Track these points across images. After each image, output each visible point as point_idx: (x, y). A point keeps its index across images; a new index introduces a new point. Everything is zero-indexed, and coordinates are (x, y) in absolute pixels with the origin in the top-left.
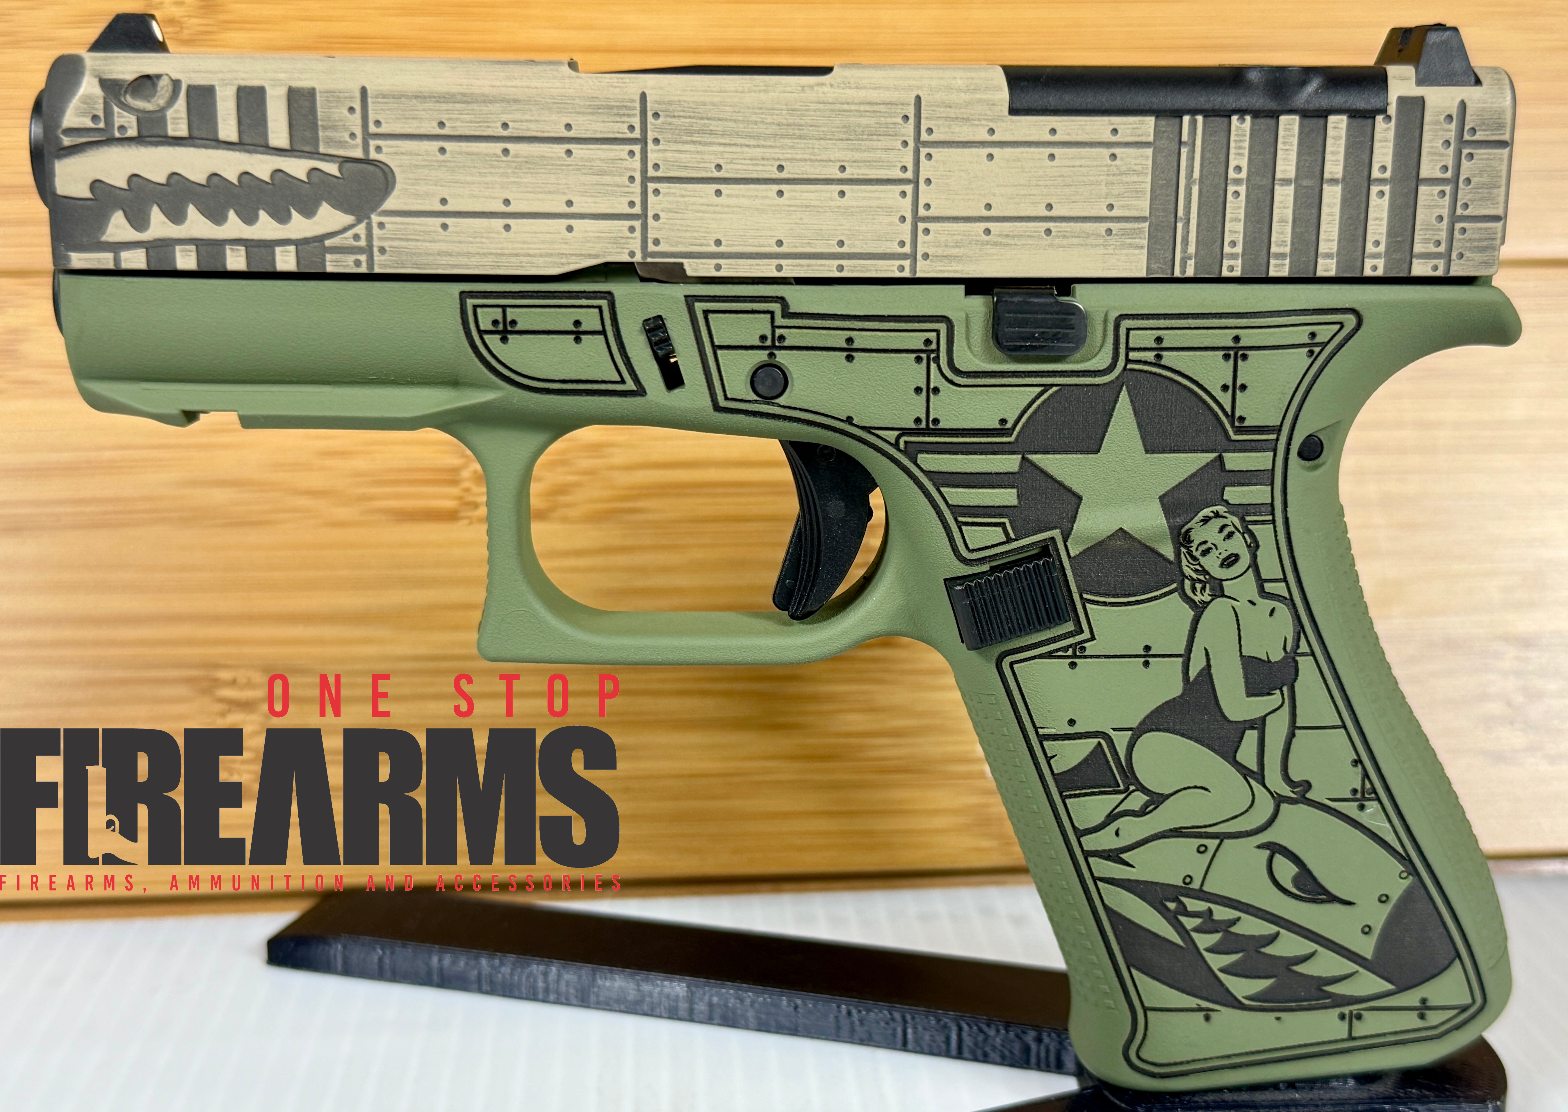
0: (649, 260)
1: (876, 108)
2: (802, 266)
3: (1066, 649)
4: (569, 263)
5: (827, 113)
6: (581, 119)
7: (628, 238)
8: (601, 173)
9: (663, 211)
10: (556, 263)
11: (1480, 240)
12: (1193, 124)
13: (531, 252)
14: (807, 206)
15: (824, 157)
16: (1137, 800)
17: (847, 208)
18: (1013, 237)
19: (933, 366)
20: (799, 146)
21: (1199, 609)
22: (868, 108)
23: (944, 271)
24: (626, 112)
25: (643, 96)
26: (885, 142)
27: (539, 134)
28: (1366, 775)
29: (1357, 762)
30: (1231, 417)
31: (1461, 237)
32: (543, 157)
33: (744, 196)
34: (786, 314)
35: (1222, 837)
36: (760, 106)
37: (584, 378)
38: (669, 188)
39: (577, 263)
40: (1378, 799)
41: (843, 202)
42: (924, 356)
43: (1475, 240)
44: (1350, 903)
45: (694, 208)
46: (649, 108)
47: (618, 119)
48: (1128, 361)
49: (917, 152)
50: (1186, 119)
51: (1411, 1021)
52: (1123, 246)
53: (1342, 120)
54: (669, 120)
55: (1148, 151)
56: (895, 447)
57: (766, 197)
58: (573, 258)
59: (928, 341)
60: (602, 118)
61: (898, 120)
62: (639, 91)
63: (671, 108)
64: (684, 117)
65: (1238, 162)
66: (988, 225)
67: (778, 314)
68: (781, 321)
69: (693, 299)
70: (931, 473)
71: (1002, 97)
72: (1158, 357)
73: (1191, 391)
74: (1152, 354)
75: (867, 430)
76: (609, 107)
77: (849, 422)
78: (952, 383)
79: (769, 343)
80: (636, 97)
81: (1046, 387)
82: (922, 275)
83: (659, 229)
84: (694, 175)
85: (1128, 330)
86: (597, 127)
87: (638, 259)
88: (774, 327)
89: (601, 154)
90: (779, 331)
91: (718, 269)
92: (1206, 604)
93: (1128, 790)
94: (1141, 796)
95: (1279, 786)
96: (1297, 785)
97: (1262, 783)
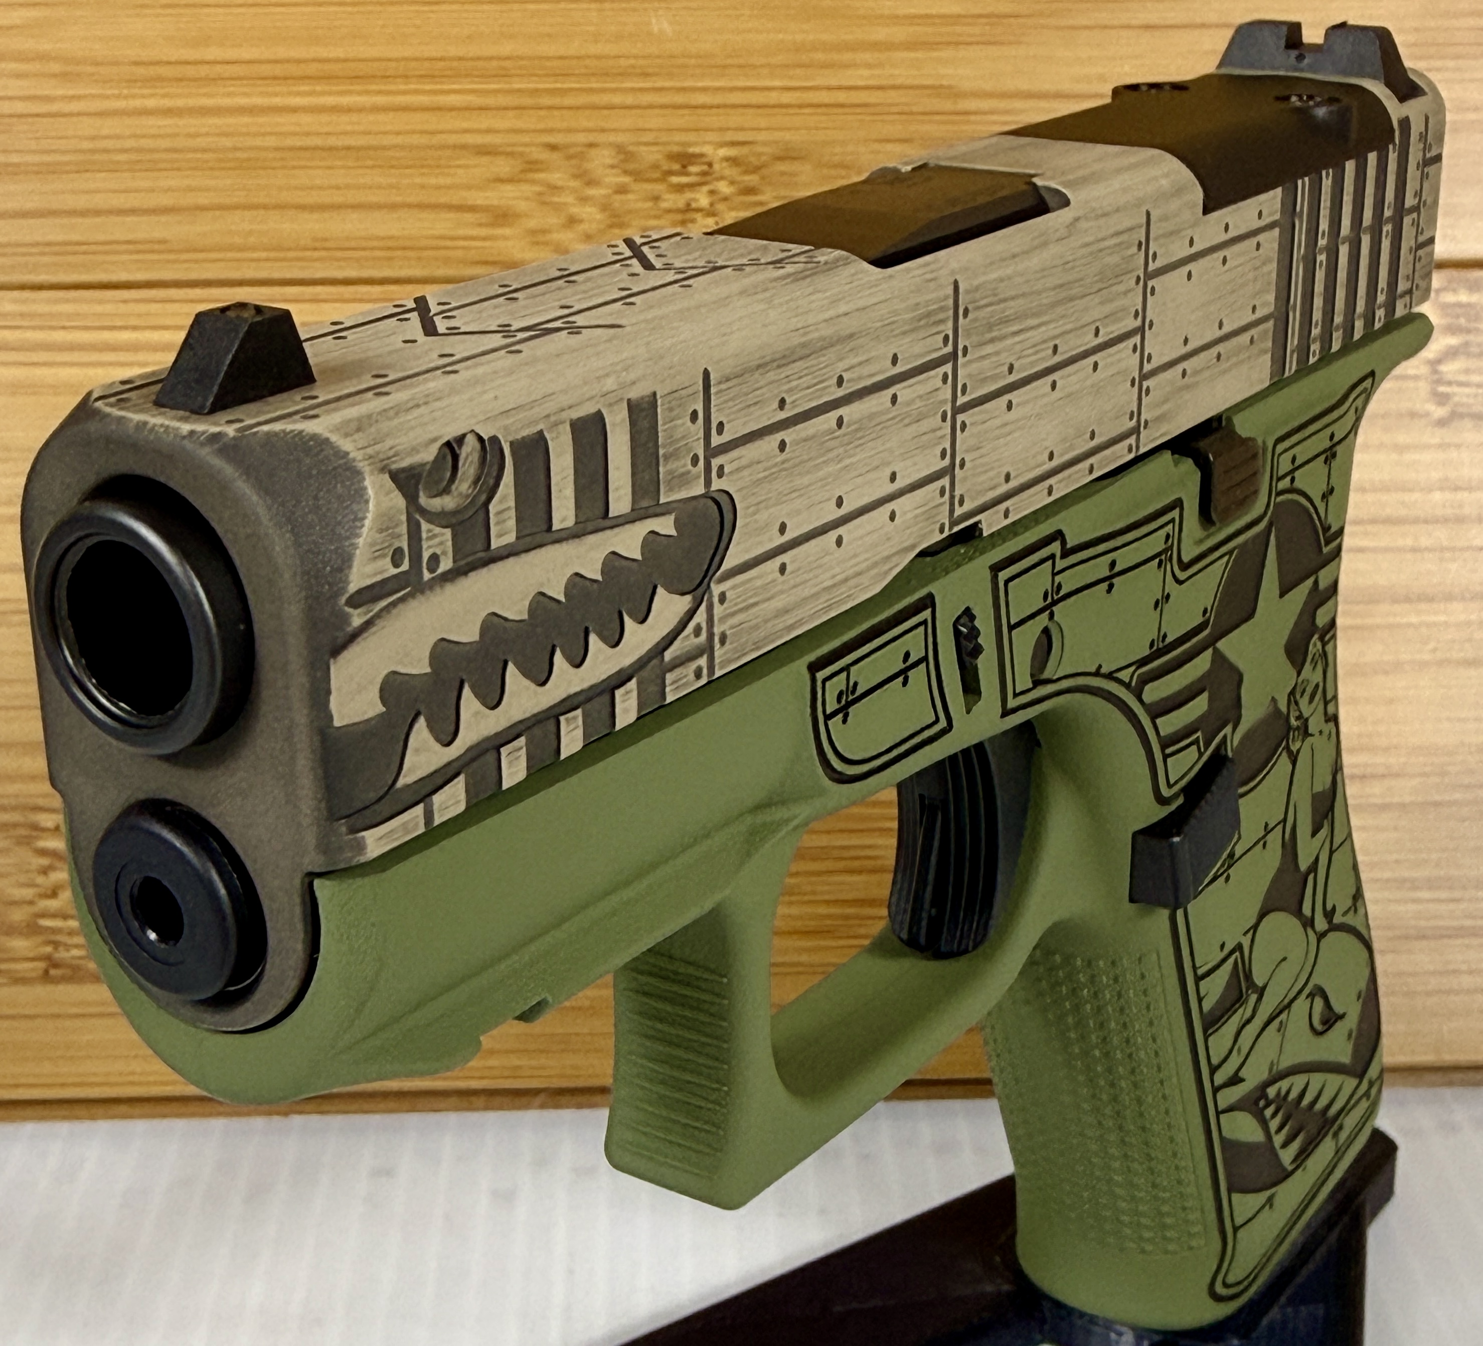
0: (956, 528)
1: (1122, 238)
2: (1065, 479)
5: (1089, 259)
6: (905, 341)
7: (939, 506)
8: (919, 418)
9: (968, 451)
10: (879, 573)
13: (859, 568)
14: (1072, 395)
17: (1098, 384)
18: (1199, 372)
19: (1168, 567)
20: (1068, 312)
21: (1295, 759)
22: (1116, 240)
23: (1155, 439)
24: (942, 316)
25: (956, 286)
26: (1126, 283)
30: (1325, 528)
32: (871, 416)
33: (1028, 401)
34: (1066, 552)
35: (1289, 1005)
36: (1042, 267)
37: (906, 735)
38: (973, 415)
39: (896, 566)
41: (1097, 376)
42: (1164, 557)
45: (991, 435)
46: (960, 302)
47: (935, 330)
48: (1277, 495)
49: (1145, 287)
52: (1259, 354)
54: (976, 314)
55: (1276, 232)
56: (1127, 686)
57: (1044, 395)
58: (895, 560)
59: (1168, 536)
60: (922, 334)
61: (1135, 249)
62: (952, 280)
63: (978, 295)
64: (986, 306)
65: (1324, 225)
66: (1185, 365)
67: (1058, 555)
68: (1060, 564)
69: (996, 569)
70: (1151, 705)
71: (1198, 194)
72: (1293, 480)
73: (1306, 510)
74: (1288, 478)
75: (1110, 676)
76: (929, 315)
77: (1097, 674)
78: (1180, 582)
79: (1049, 600)
80: (950, 290)
81: (1230, 553)
82: (1142, 450)
83: (965, 479)
84: (994, 387)
85: (1280, 455)
86: (918, 349)
87: (946, 533)
88: (1054, 574)
89: (921, 389)
90: (1058, 579)
91: (1006, 515)
92: (1298, 751)
93: (1248, 996)
94: (1254, 998)
95: (1321, 924)
96: (1329, 915)
97: (1312, 926)
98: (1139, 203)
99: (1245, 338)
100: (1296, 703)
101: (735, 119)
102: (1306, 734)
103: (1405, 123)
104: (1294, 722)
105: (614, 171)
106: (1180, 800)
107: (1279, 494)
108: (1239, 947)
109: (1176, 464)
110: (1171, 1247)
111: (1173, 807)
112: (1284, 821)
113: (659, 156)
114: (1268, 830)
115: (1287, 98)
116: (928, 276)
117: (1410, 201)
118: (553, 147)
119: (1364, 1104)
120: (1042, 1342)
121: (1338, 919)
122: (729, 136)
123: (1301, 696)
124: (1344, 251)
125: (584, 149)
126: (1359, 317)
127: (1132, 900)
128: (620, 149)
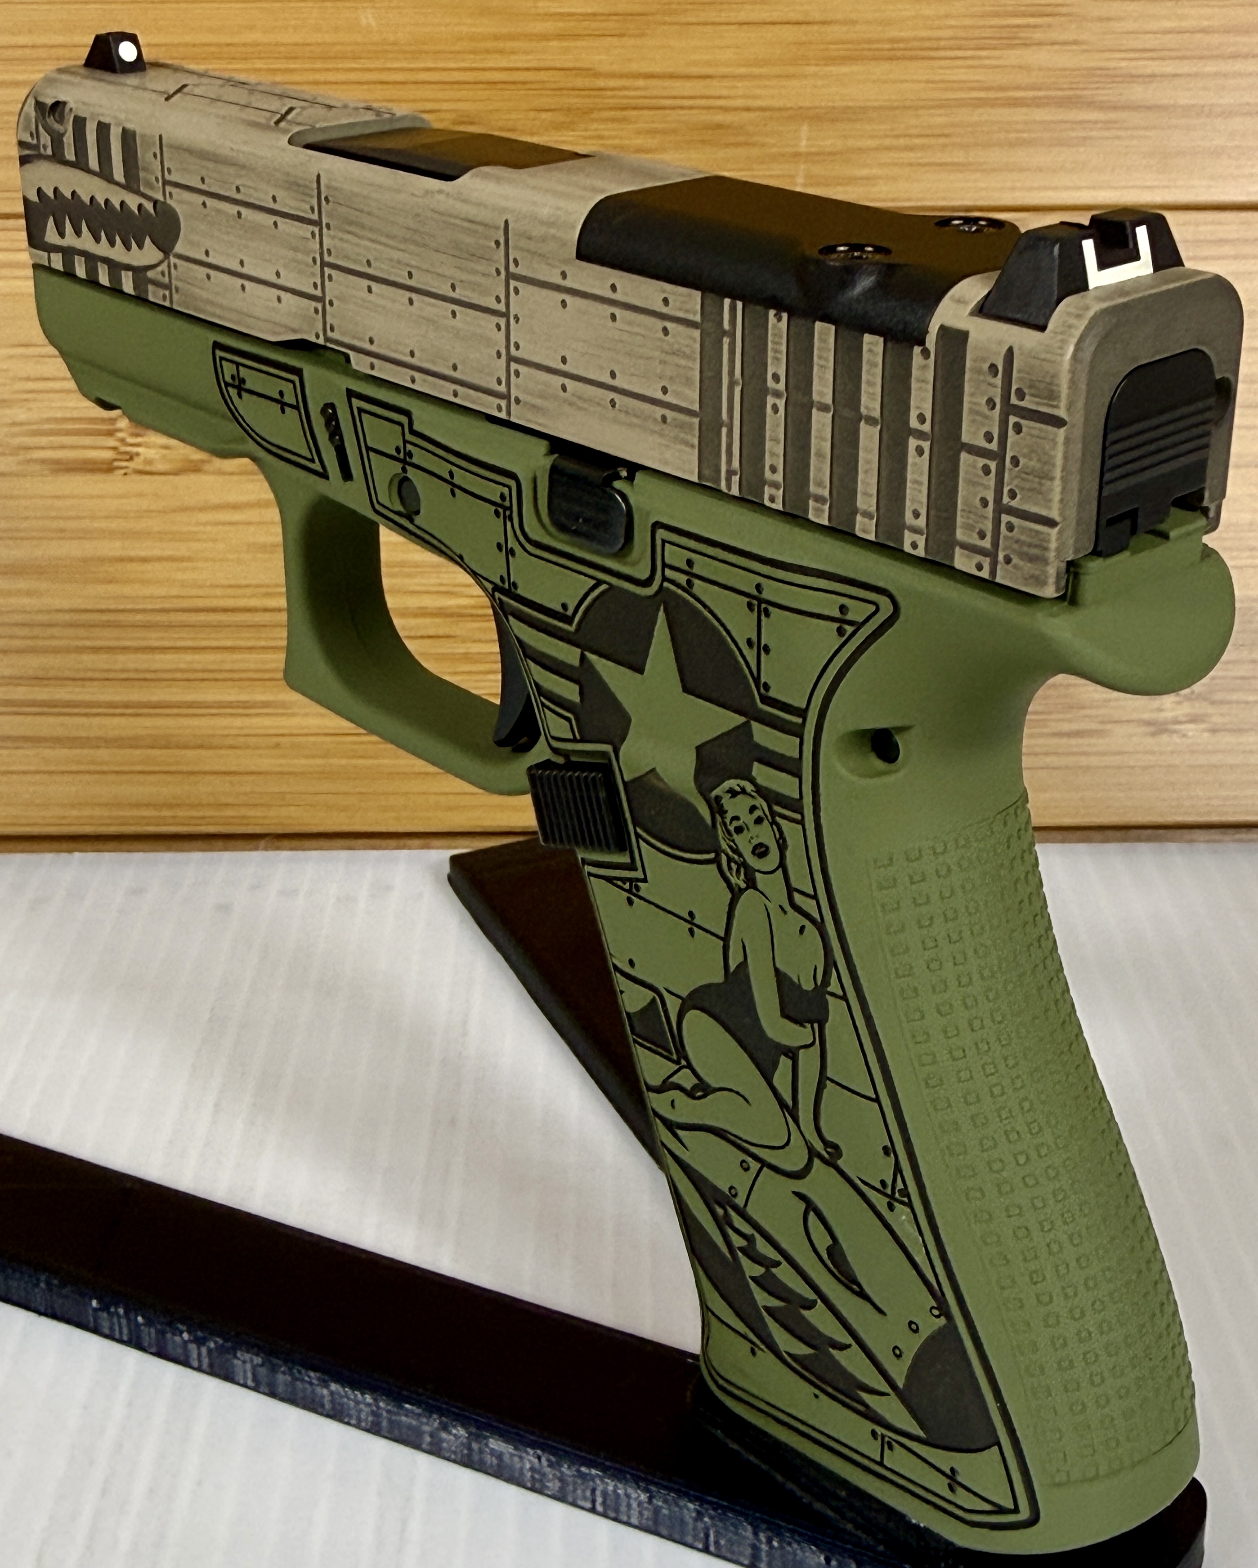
0: (328, 345)
1: (475, 227)
2: (428, 381)
3: (624, 880)
4: (280, 333)
5: (441, 225)
6: (281, 193)
7: (314, 319)
8: (296, 250)
9: (335, 298)
10: (272, 330)
11: (1030, 545)
12: (733, 309)
13: (258, 315)
14: (430, 321)
15: (440, 271)
16: (685, 1079)
17: (456, 330)
18: (585, 400)
19: (509, 524)
20: (423, 255)
21: (736, 894)
22: (469, 225)
23: (532, 422)
24: (309, 192)
25: (317, 178)
26: (481, 267)
27: (257, 203)
28: (898, 1169)
29: (890, 1152)
30: (757, 680)
31: (1008, 534)
32: (258, 227)
33: (386, 298)
34: (412, 431)
35: (762, 1163)
37: (290, 448)
38: (338, 276)
39: (284, 334)
40: (910, 1205)
41: (454, 323)
42: (501, 510)
43: (1023, 543)
44: (881, 1311)
45: (355, 299)
46: (323, 191)
47: (304, 199)
48: (664, 579)
49: (507, 284)
50: (727, 301)
51: (940, 1485)
52: (676, 440)
53: (877, 344)
54: (337, 206)
55: (696, 332)
57: (402, 303)
58: (282, 329)
59: (503, 496)
60: (293, 195)
61: (493, 244)
62: (316, 174)
63: (338, 194)
64: (345, 206)
65: (776, 368)
66: (565, 381)
67: (407, 428)
68: (408, 436)
69: (351, 393)
72: (690, 583)
74: (685, 577)
76: (298, 183)
77: (461, 559)
80: (314, 178)
81: (597, 581)
83: (334, 315)
84: (354, 266)
85: (663, 541)
86: (291, 202)
87: (321, 341)
88: (405, 441)
89: (295, 231)
90: (408, 447)
91: (371, 367)
92: (741, 889)
93: (680, 1063)
94: (691, 1076)
96: (828, 1145)
97: (797, 1124)
99: (657, 412)
102: (753, 884)
112: (726, 942)
114: (694, 920)
119: (942, 1484)
124: (821, 420)
126: (865, 514)
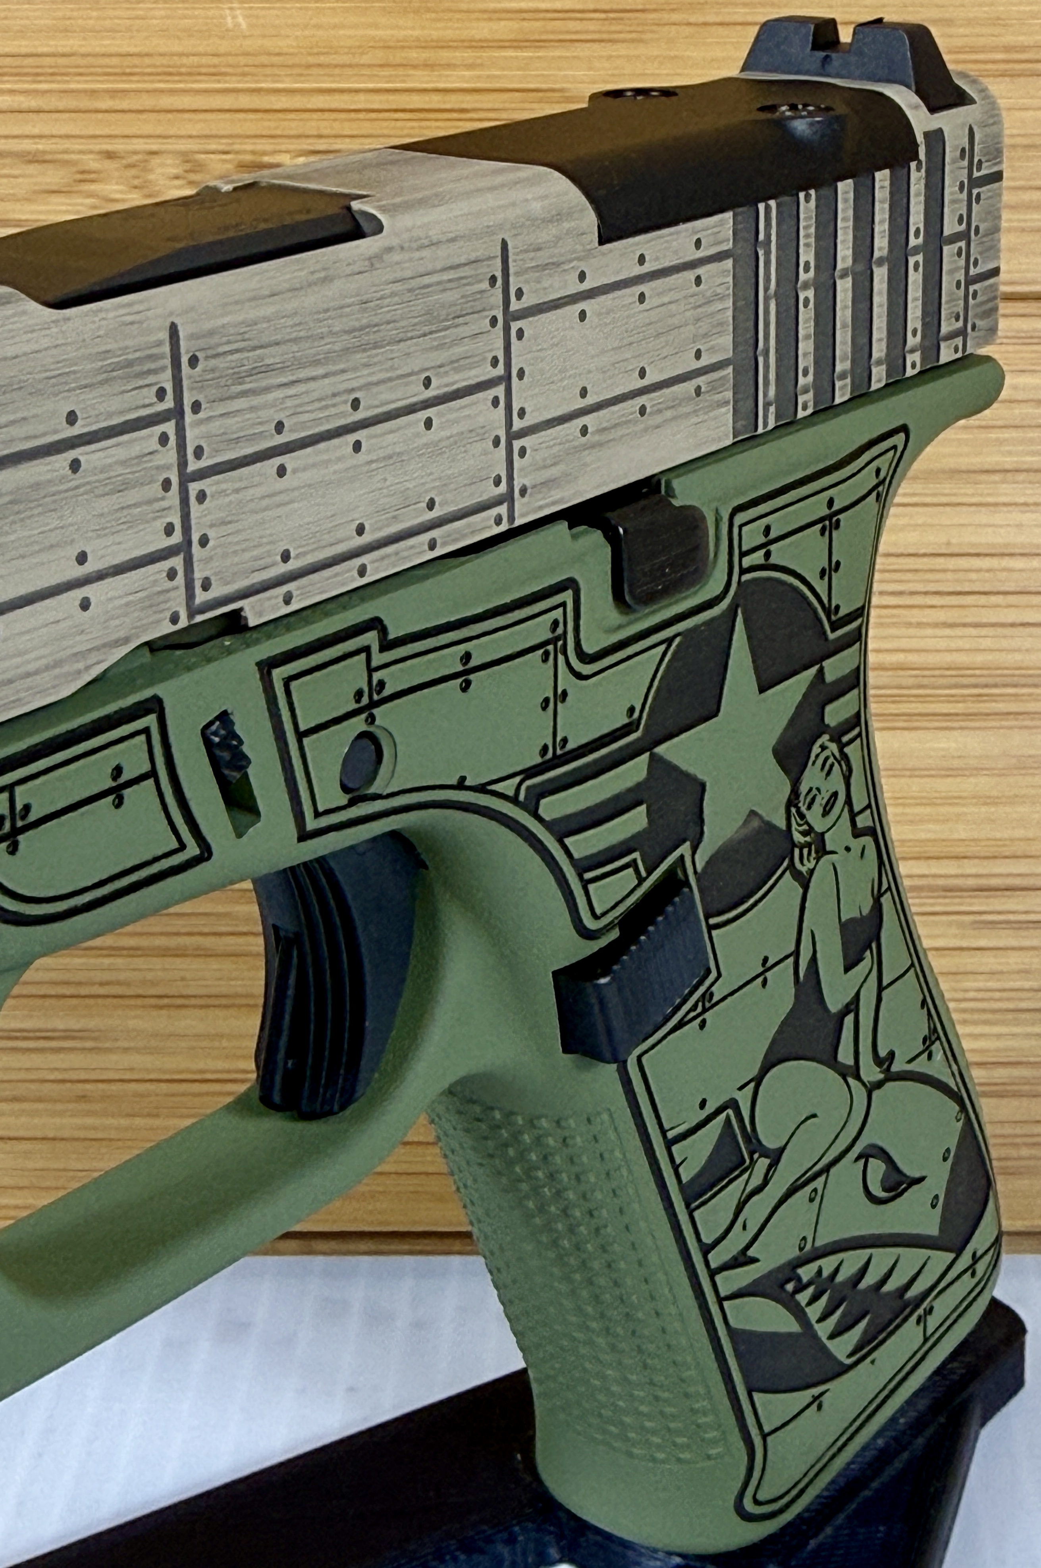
0: (199, 618)
1: (460, 273)
2: (388, 556)
3: (696, 1005)
4: (88, 668)
5: (408, 296)
6: (89, 396)
7: (168, 591)
8: (124, 487)
9: (212, 526)
10: (68, 674)
12: (768, 212)
13: (31, 667)
14: (390, 457)
15: (405, 370)
16: (760, 1171)
17: (436, 444)
18: (610, 432)
19: (560, 660)
20: (376, 360)
21: (807, 882)
22: (452, 275)
23: (541, 508)
24: (153, 366)
25: (173, 330)
26: (473, 325)
28: (929, 1013)
29: (924, 1003)
30: (829, 611)
31: (974, 303)
32: (37, 486)
33: (314, 465)
34: (386, 645)
35: (827, 1169)
36: (325, 306)
37: (129, 865)
38: (218, 483)
39: (98, 663)
40: (938, 1038)
41: (433, 435)
42: (550, 649)
43: (982, 303)
44: (922, 1179)
45: (252, 506)
46: (183, 350)
47: (141, 383)
49: (507, 330)
50: (762, 207)
51: (965, 1286)
52: (712, 407)
53: (886, 176)
54: (213, 363)
55: (729, 263)
56: (514, 800)
57: (339, 459)
58: (93, 658)
59: (555, 623)
60: (117, 388)
61: (486, 285)
62: (168, 324)
63: (216, 340)
64: (231, 352)
65: (807, 255)
66: (586, 420)
67: (375, 648)
68: (378, 659)
69: (266, 667)
70: (555, 822)
71: (590, 219)
72: (768, 555)
73: (795, 589)
74: (762, 552)
75: (482, 789)
76: (130, 364)
77: (461, 785)
78: (580, 676)
79: (365, 700)
80: (165, 335)
81: (669, 641)
82: (518, 522)
83: (209, 559)
84: (249, 450)
85: (740, 527)
86: (115, 404)
87: (183, 623)
88: (371, 670)
89: (121, 453)
90: (377, 676)
91: (288, 600)
92: (812, 872)
93: (753, 1162)
94: (763, 1163)
95: (870, 1072)
96: (884, 1062)
97: (858, 1077)
98: (489, 231)
99: (689, 387)
100: (802, 816)
101: (312, 125)
102: (822, 851)
103: (936, 138)
104: (798, 837)
105: (177, 182)
106: (615, 934)
107: (743, 571)
108: (733, 1104)
109: (575, 537)
110: (686, 1456)
111: (603, 942)
112: (796, 953)
113: (229, 166)
114: (767, 966)
115: (773, 108)
116: (129, 318)
117: (950, 227)
118: (110, 155)
119: (967, 1282)
120: (561, 1561)
121: (897, 1066)
122: (306, 144)
123: (809, 808)
124: (844, 288)
125: (146, 157)
126: (879, 363)
127: (566, 1050)
128: (186, 157)
